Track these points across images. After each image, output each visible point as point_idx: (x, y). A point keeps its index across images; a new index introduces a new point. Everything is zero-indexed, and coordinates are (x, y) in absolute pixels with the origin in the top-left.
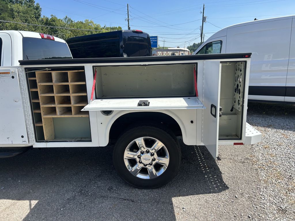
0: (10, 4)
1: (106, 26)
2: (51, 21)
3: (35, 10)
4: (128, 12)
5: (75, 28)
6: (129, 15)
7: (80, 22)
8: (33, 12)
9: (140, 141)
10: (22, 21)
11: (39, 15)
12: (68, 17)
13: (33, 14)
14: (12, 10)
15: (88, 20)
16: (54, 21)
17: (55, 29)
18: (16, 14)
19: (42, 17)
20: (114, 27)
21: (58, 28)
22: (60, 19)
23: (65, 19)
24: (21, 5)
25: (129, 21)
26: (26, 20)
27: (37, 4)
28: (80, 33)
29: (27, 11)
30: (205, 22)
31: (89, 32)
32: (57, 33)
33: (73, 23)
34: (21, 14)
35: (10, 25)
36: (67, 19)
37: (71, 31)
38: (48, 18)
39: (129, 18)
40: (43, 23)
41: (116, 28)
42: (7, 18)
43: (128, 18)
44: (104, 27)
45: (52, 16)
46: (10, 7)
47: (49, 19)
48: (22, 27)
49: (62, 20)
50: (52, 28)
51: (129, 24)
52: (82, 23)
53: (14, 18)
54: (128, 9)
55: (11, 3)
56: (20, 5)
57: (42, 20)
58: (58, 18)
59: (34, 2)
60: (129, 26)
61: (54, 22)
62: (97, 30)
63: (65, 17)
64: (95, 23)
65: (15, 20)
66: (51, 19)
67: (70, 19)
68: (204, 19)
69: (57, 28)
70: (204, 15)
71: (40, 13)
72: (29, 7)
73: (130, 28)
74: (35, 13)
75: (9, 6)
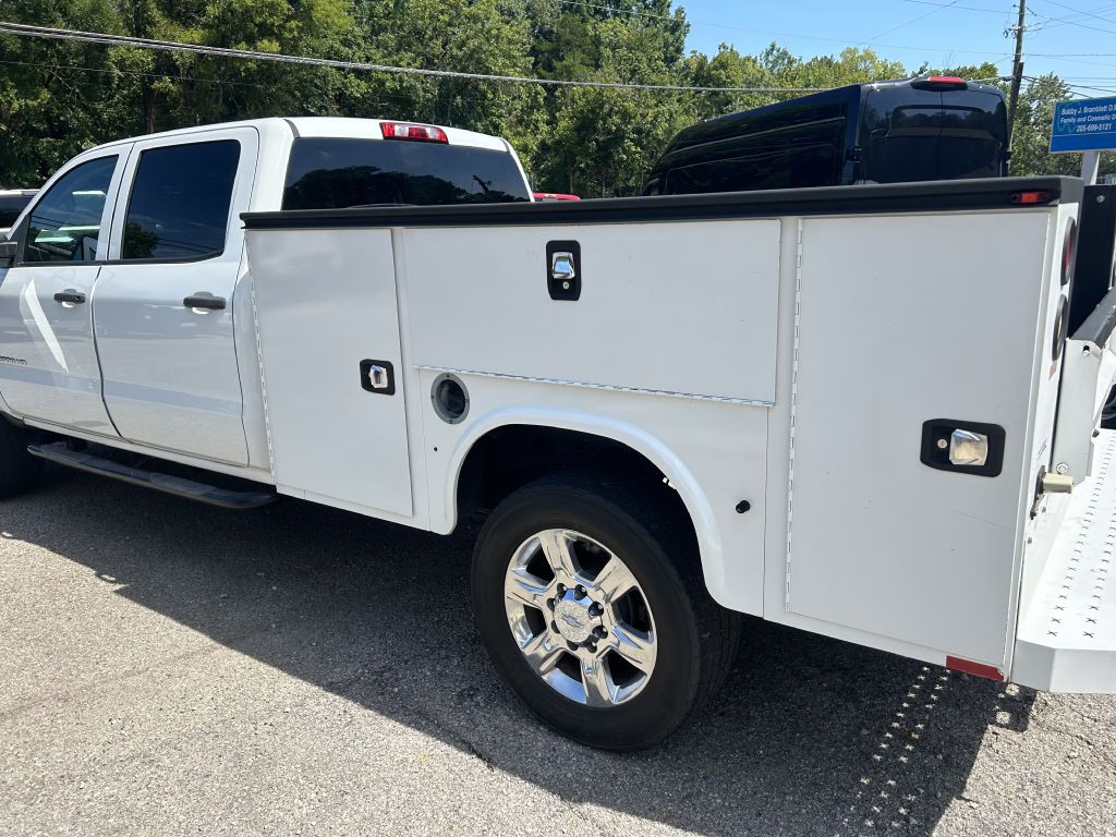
0: (594, 21)
2: (715, 68)
3: (667, 34)
5: (798, 85)
6: (1026, 12)
7: (822, 61)
8: (659, 42)
9: (554, 544)
10: (621, 77)
11: (679, 50)
12: (777, 46)
13: (660, 49)
14: (597, 41)
15: (856, 50)
16: (723, 66)
17: (724, 95)
18: (607, 52)
19: (687, 54)
21: (734, 92)
22: (748, 59)
23: (768, 54)
24: (625, 21)
25: (1024, 34)
26: (633, 72)
27: (680, 11)
29: (640, 40)
33: (795, 65)
34: (623, 52)
35: (584, 94)
36: (775, 52)
38: (705, 58)
39: (1025, 24)
40: (686, 76)
42: (579, 70)
43: (1020, 24)
44: (921, 72)
45: (722, 50)
46: (591, 33)
47: (710, 60)
48: (619, 96)
49: (754, 62)
50: (715, 93)
51: (1019, 48)
52: (829, 63)
53: (597, 67)
55: (598, 16)
56: (622, 22)
57: (687, 66)
58: (742, 55)
59: (669, 6)
60: (1017, 59)
61: (726, 68)
63: (769, 48)
64: (880, 59)
65: (599, 73)
66: (715, 60)
67: (785, 53)
69: (730, 93)
71: (682, 43)
72: (648, 26)
73: (1022, 65)
74: (666, 45)
75: (589, 27)
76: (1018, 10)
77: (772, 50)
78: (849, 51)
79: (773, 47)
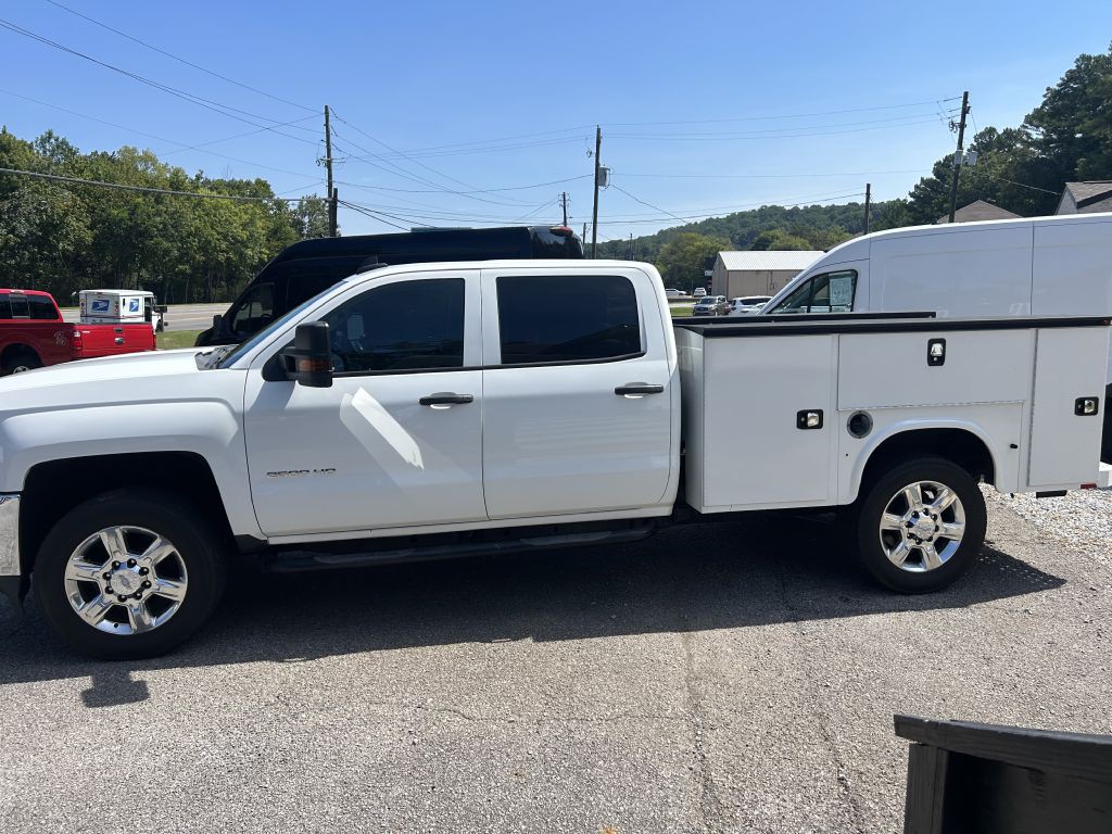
1: (204, 176)
4: (328, 137)
5: (87, 177)
6: (332, 147)
7: (103, 155)
12: (55, 135)
15: (135, 150)
17: (8, 180)
20: (238, 179)
22: (24, 143)
23: (44, 142)
25: (335, 165)
28: (109, 200)
30: (603, 185)
31: (150, 196)
32: (14, 196)
36: (52, 140)
37: (73, 189)
39: (333, 156)
41: (248, 183)
43: (329, 156)
49: (31, 147)
51: (330, 176)
52: (112, 159)
54: (327, 125)
58: (17, 139)
60: (330, 186)
61: (7, 152)
62: (178, 189)
63: (44, 135)
64: (161, 162)
67: (66, 144)
68: (600, 176)
69: (15, 178)
70: (600, 161)
73: (336, 190)
76: (325, 144)
77: (50, 138)
78: (127, 150)
79: (50, 135)
